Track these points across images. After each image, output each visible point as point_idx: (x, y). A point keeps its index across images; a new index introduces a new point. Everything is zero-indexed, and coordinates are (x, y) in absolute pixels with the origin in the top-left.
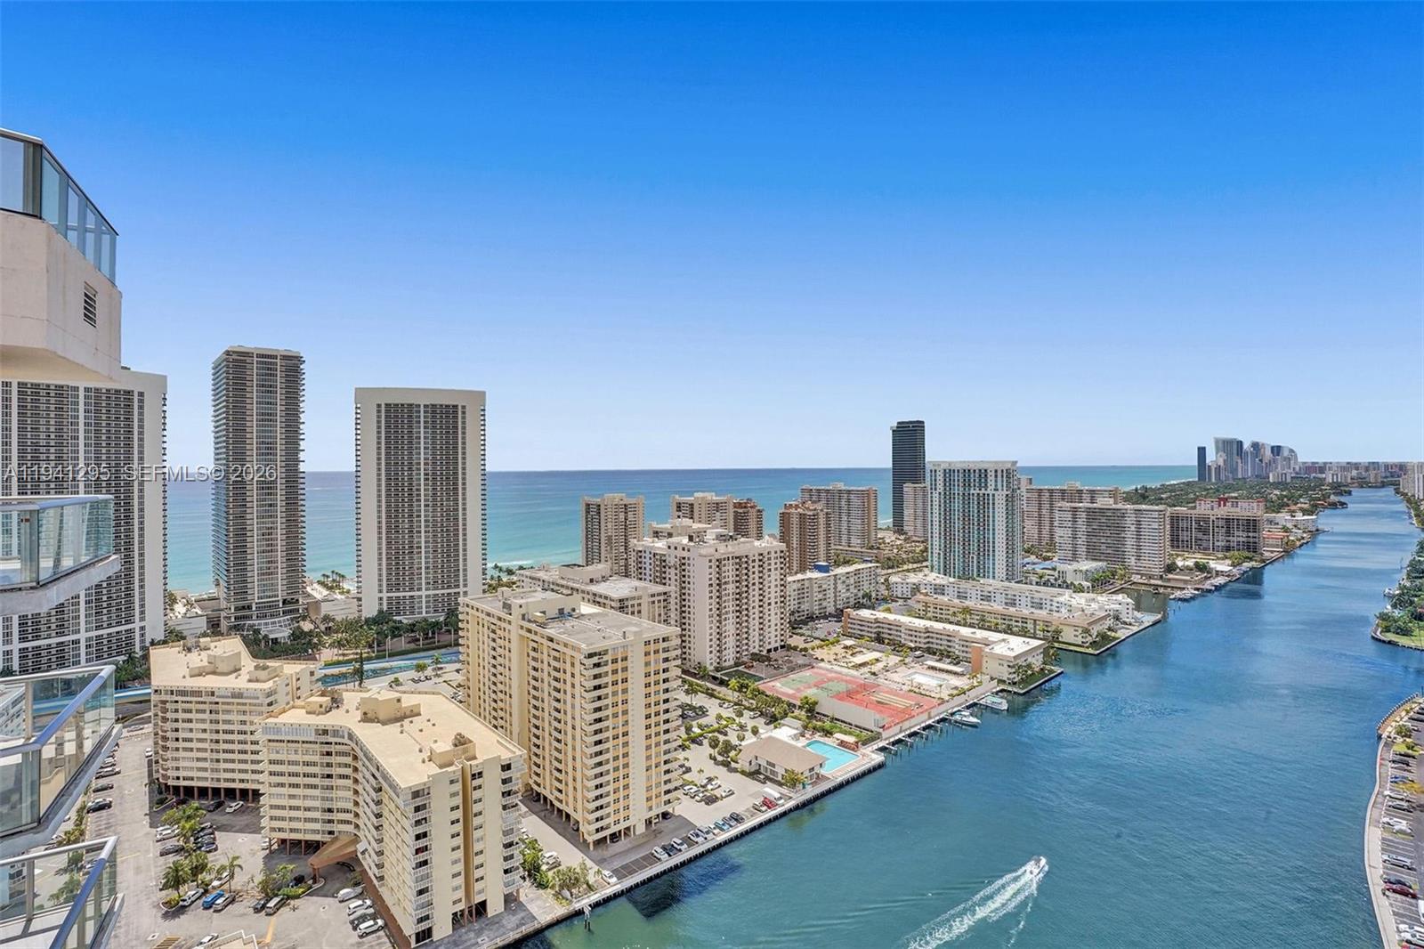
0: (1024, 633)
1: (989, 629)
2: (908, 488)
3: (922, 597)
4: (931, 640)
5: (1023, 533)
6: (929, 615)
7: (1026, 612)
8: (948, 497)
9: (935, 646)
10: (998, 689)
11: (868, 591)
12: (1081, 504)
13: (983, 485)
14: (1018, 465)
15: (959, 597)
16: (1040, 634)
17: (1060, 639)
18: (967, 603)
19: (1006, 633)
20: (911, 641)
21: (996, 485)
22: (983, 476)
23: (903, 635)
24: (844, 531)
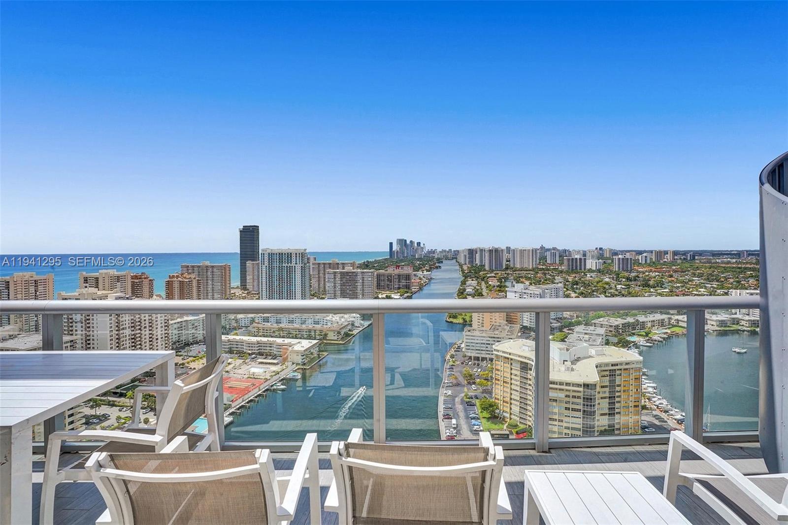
0: (309, 337)
1: (293, 338)
2: (249, 264)
3: (256, 325)
4: (260, 348)
5: (311, 286)
6: (260, 334)
7: (310, 327)
8: (271, 268)
9: (263, 351)
10: (296, 368)
11: (224, 325)
12: (338, 270)
13: (289, 261)
14: (307, 251)
15: (277, 323)
16: (318, 337)
17: (327, 338)
18: (281, 325)
19: (301, 338)
20: (250, 350)
21: (296, 262)
22: (289, 256)
23: (245, 347)
24: (210, 289)
